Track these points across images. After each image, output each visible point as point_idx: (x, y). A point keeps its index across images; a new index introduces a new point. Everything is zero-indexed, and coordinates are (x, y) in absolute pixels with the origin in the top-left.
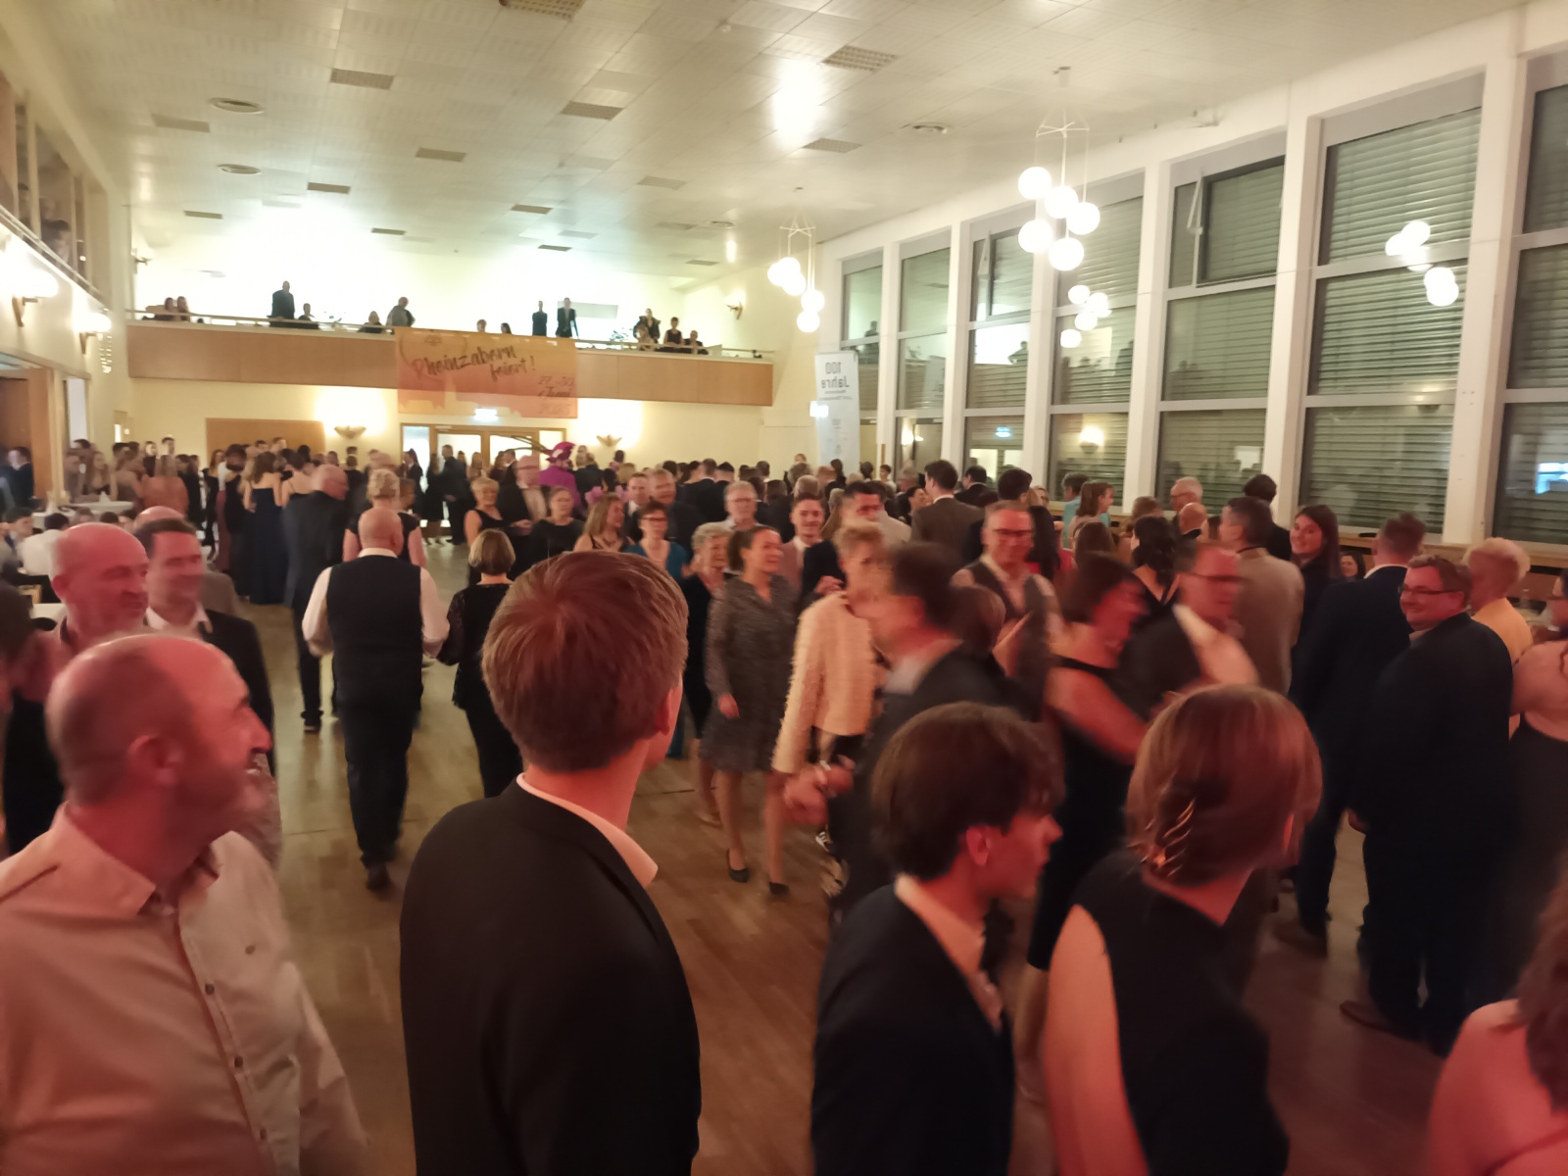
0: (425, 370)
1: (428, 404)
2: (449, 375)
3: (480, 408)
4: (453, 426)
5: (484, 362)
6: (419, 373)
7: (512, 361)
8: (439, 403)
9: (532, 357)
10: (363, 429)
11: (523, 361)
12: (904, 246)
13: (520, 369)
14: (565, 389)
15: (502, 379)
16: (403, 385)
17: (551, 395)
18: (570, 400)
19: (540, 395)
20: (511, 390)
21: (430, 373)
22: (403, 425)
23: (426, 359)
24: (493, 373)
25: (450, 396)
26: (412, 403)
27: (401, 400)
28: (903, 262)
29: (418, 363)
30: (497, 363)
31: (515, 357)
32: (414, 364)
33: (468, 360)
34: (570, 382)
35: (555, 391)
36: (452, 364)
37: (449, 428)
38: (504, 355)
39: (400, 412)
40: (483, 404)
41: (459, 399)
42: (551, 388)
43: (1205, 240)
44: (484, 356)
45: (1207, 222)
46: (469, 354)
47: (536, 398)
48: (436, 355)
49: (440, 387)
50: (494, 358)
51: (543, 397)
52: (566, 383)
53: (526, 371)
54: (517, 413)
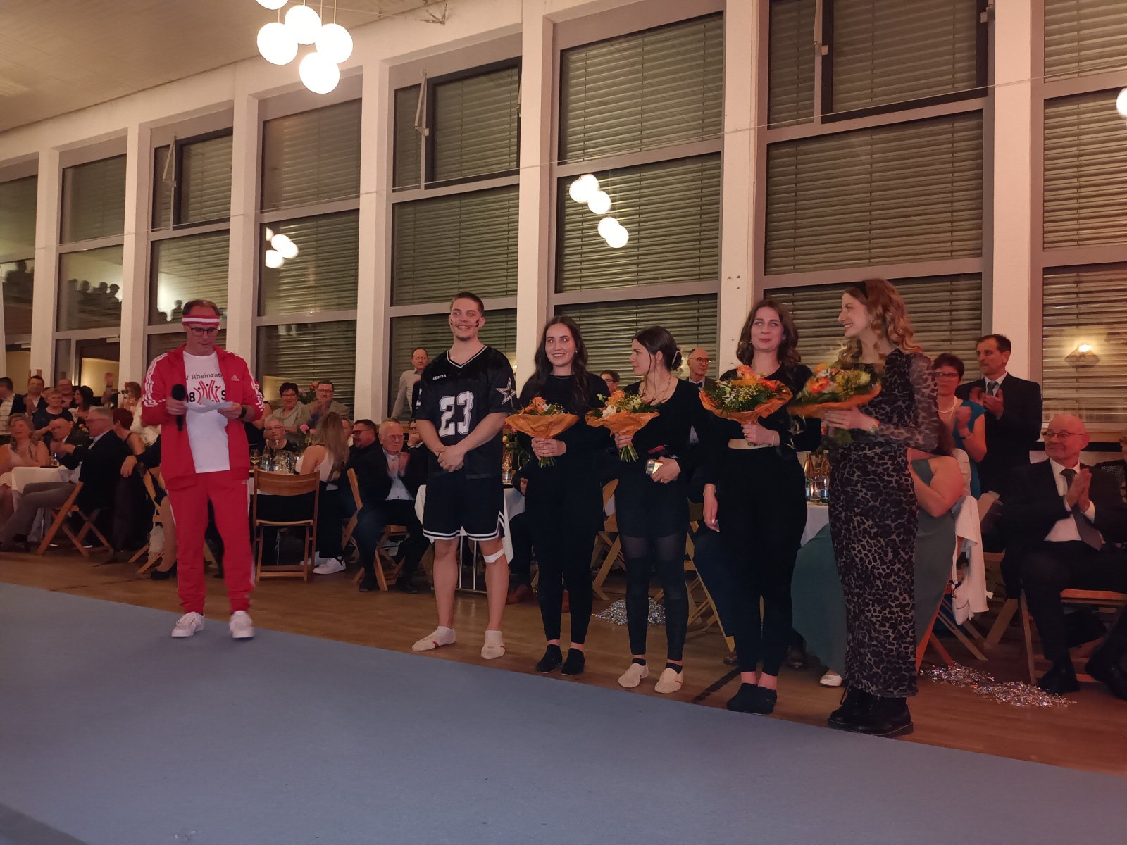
12: (64, 153)
28: (64, 172)
43: (432, 141)
45: (432, 123)
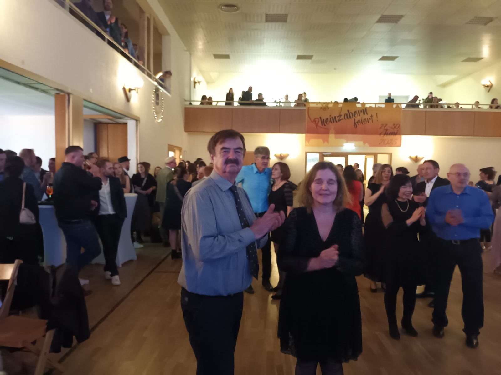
0: (320, 124)
1: (321, 141)
2: (332, 126)
3: (347, 143)
4: (332, 153)
5: (350, 118)
6: (317, 125)
7: (366, 117)
8: (326, 140)
9: (377, 114)
10: (288, 155)
11: (372, 116)
13: (370, 121)
14: (395, 130)
15: (360, 126)
16: (308, 131)
17: (386, 134)
18: (397, 136)
19: (380, 134)
20: (365, 132)
21: (322, 125)
22: (306, 153)
23: (320, 118)
24: (355, 123)
25: (332, 136)
26: (313, 141)
27: (307, 139)
29: (317, 120)
30: (358, 118)
31: (367, 114)
32: (314, 121)
33: (342, 117)
34: (397, 127)
35: (389, 131)
36: (334, 120)
37: (330, 154)
38: (362, 114)
39: (306, 146)
40: (348, 140)
41: (336, 138)
42: (387, 130)
44: (351, 115)
46: (343, 114)
47: (378, 136)
48: (325, 116)
49: (327, 132)
50: (356, 115)
51: (382, 136)
52: (395, 127)
53: (373, 122)
54: (367, 144)
